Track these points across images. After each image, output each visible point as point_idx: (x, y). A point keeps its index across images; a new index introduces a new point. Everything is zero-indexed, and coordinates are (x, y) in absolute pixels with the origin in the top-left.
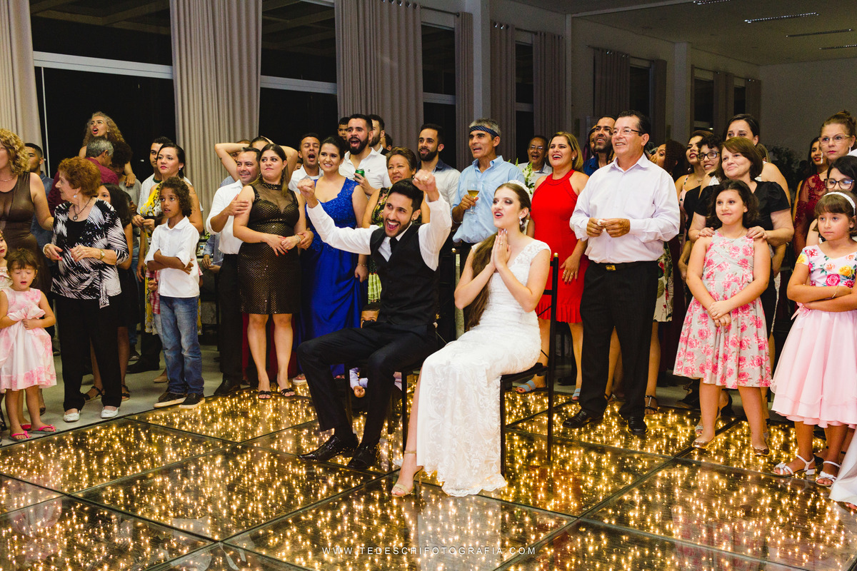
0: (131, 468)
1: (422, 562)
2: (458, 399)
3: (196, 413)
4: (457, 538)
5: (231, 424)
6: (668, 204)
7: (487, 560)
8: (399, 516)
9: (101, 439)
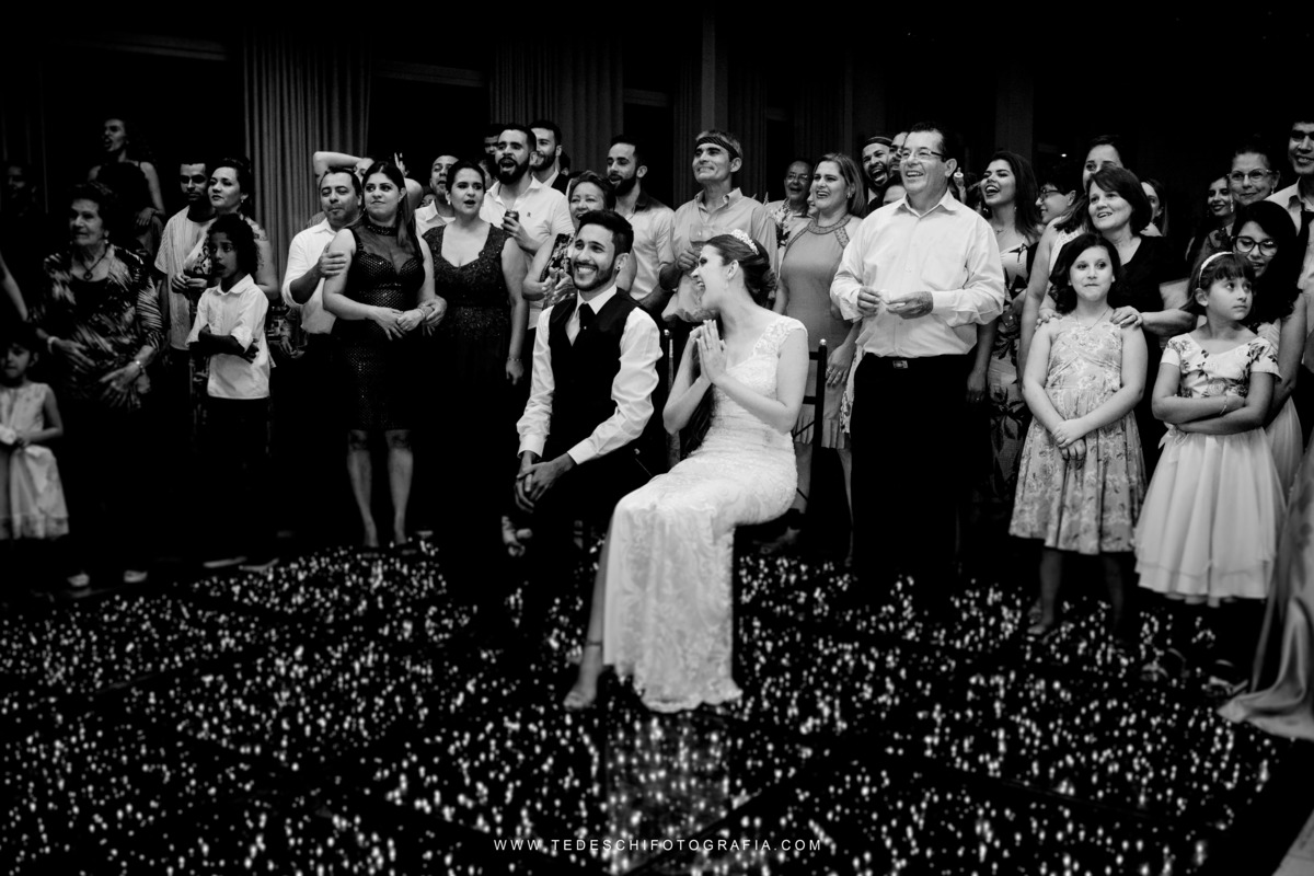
0: (166, 661)
1: (608, 811)
2: (668, 563)
3: (264, 578)
4: (662, 774)
5: (318, 596)
6: (988, 268)
7: (708, 807)
8: (575, 740)
9: (123, 615)
